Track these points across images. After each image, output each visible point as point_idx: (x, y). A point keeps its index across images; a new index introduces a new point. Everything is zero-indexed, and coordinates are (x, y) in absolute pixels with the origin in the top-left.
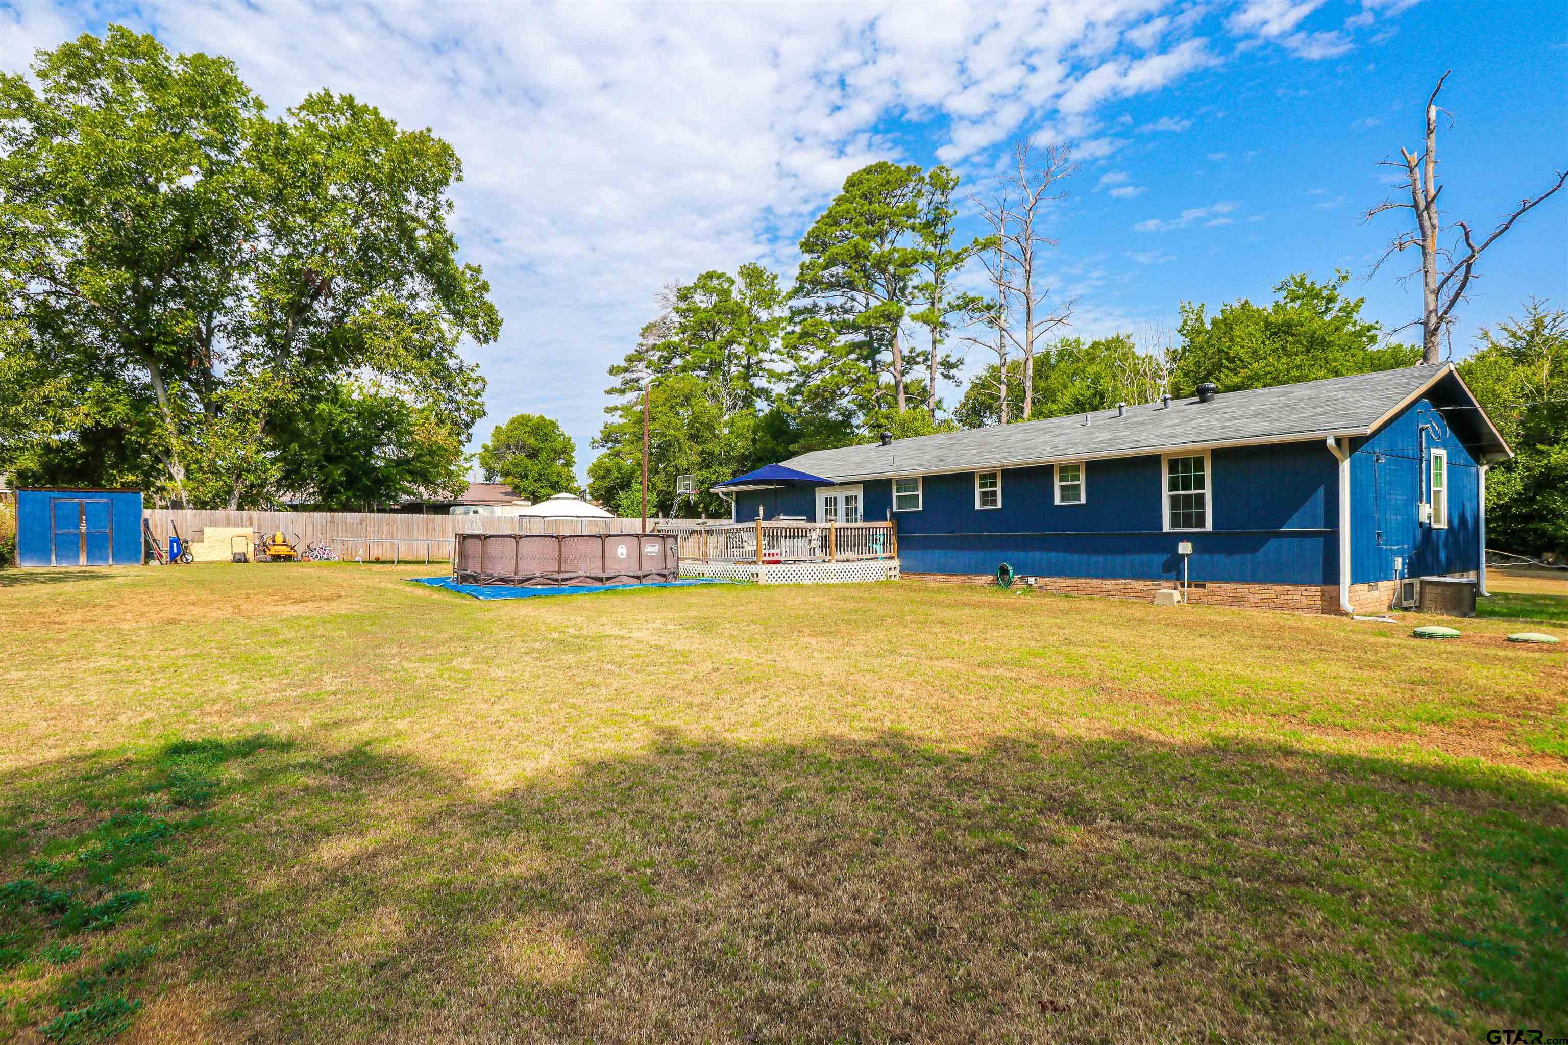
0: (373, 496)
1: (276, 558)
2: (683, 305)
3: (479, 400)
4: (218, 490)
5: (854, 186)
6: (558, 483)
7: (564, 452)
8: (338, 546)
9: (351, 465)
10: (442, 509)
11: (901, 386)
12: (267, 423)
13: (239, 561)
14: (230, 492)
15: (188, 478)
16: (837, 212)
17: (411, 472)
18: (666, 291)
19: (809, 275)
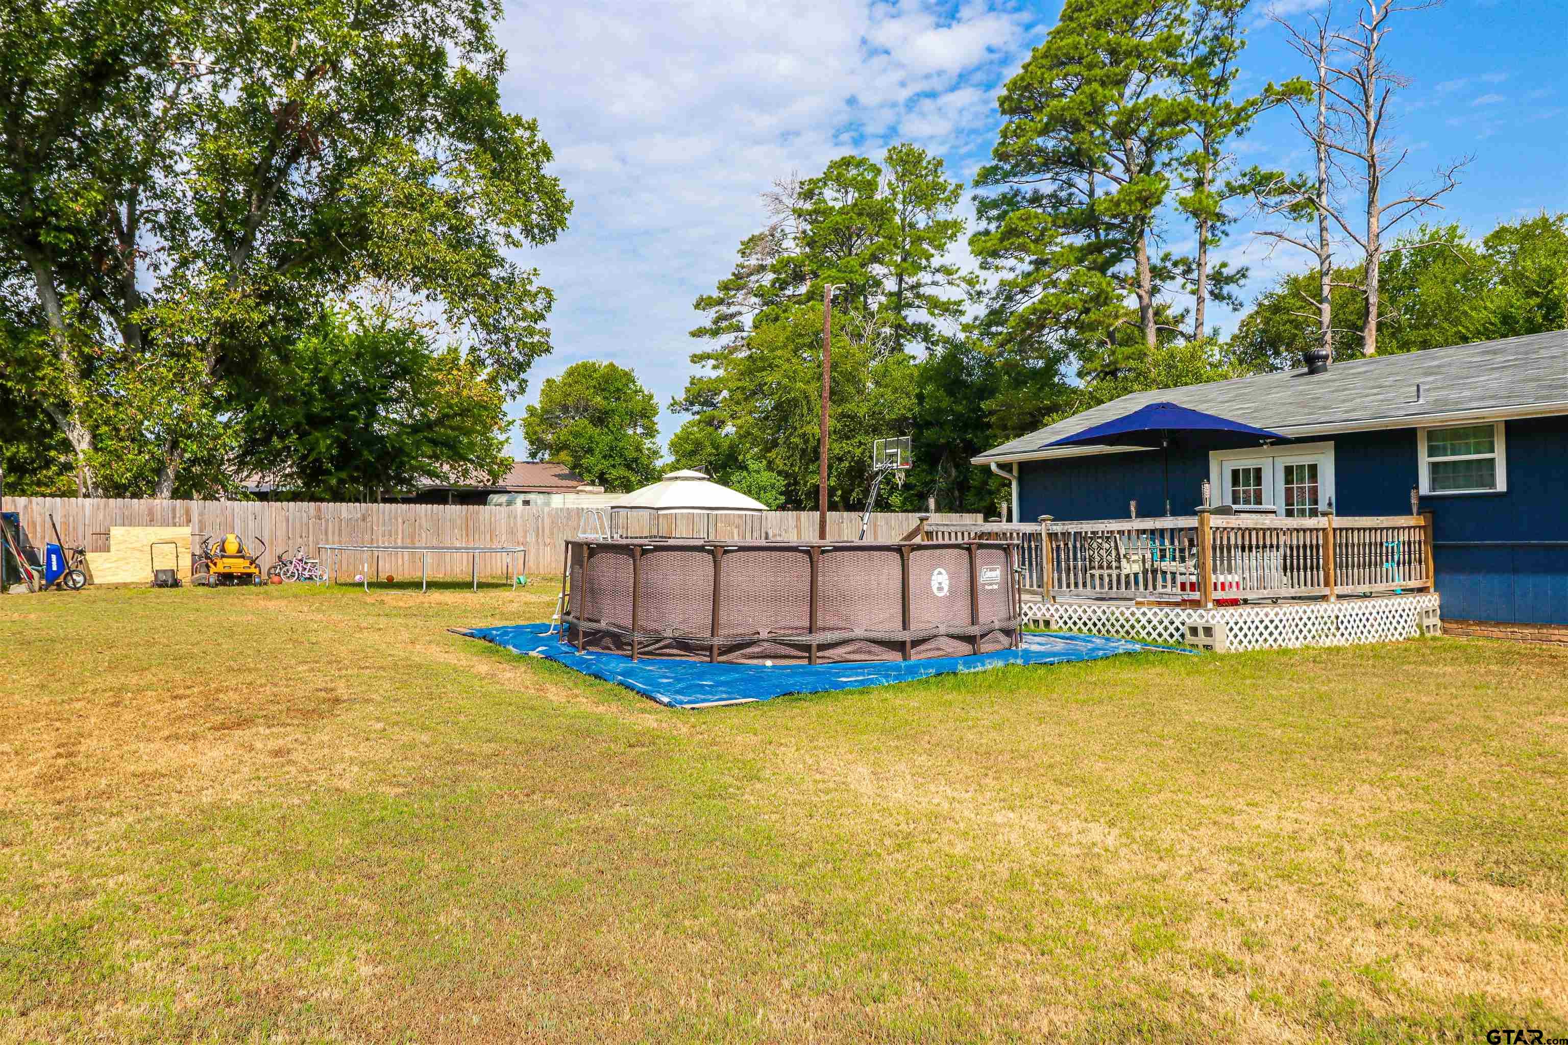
0: (378, 477)
1: (226, 579)
2: (808, 206)
3: (540, 325)
4: (141, 468)
5: (1080, 10)
6: (636, 460)
7: (644, 415)
8: (327, 556)
9: (347, 431)
10: (477, 497)
11: (1151, 312)
12: (218, 361)
13: (162, 585)
14: (159, 471)
15: (96, 449)
16: (1059, 48)
17: (434, 442)
18: (778, 190)
19: (1015, 144)
